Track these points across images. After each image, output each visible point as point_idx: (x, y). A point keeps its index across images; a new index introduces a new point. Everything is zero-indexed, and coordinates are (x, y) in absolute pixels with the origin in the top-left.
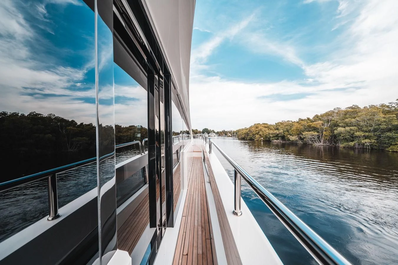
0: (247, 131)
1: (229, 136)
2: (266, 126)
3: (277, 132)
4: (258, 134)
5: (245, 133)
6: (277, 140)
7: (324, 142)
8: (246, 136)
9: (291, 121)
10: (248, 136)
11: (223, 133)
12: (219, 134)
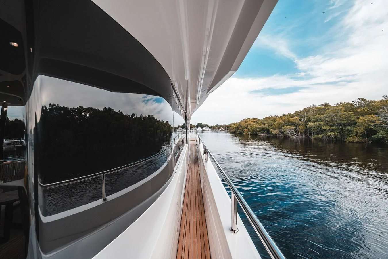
0: (237, 125)
1: (222, 130)
2: (254, 120)
3: (263, 126)
4: (246, 128)
5: (235, 127)
6: (262, 133)
7: (301, 135)
8: (237, 130)
9: (278, 116)
10: (238, 130)
11: (216, 128)
12: (213, 128)
